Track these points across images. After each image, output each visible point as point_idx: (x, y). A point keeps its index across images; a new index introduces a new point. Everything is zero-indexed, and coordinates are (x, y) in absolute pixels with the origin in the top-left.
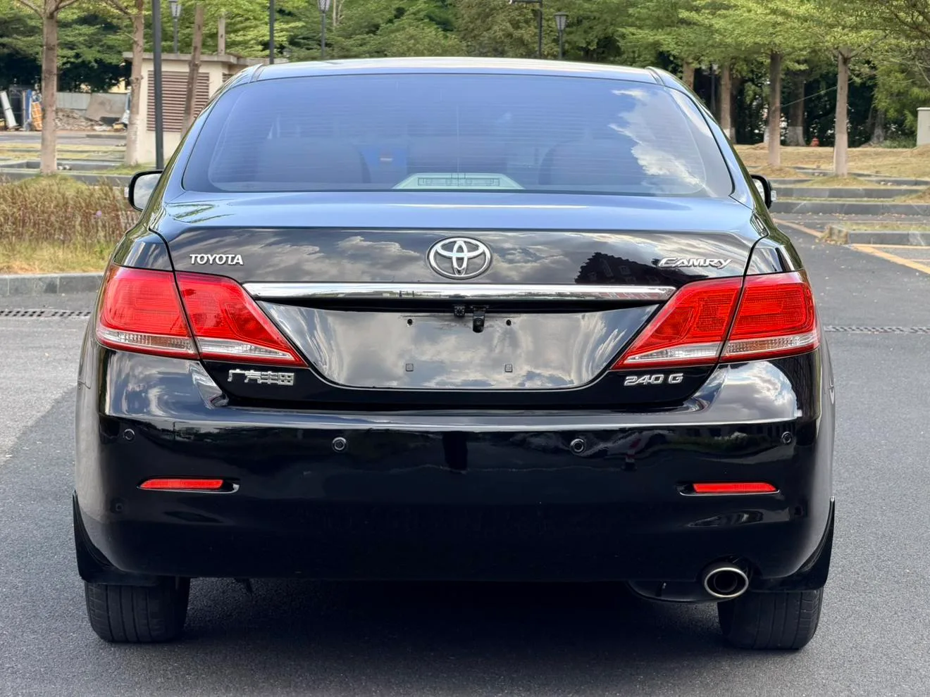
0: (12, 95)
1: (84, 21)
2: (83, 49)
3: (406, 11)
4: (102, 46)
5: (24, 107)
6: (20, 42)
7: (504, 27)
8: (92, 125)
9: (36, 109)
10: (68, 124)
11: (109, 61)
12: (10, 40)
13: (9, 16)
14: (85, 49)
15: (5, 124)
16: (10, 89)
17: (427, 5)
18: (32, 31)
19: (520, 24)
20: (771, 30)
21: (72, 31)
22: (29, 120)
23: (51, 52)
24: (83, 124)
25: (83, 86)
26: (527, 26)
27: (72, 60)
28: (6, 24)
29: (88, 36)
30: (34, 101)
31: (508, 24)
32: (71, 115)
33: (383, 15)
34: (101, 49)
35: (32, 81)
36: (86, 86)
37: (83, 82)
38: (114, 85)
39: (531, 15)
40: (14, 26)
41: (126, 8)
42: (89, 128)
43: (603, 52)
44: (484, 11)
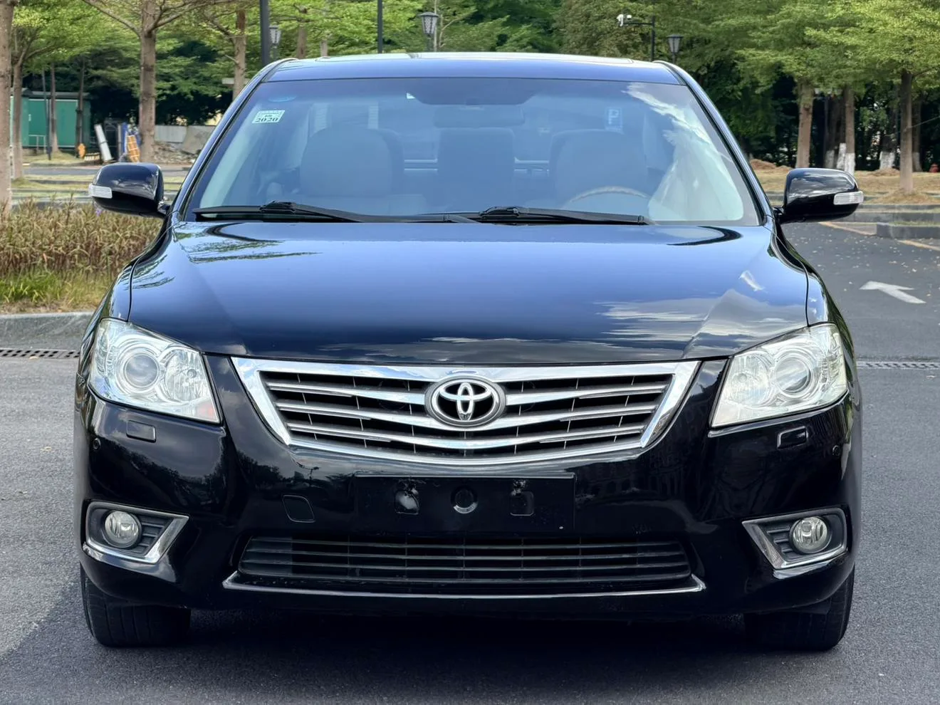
0: (108, 128)
1: (179, 52)
2: (179, 81)
3: (509, 38)
4: (198, 78)
5: (120, 140)
6: (115, 74)
7: (611, 52)
8: (189, 158)
9: (131, 143)
10: (165, 157)
11: (206, 93)
12: (104, 72)
13: (105, 48)
14: (181, 81)
15: (100, 157)
16: (106, 122)
17: (530, 31)
18: (127, 63)
19: (628, 49)
20: (907, 46)
21: (168, 63)
22: (125, 154)
23: (148, 73)
24: (180, 157)
25: (179, 119)
26: (635, 50)
27: (168, 92)
28: (101, 56)
29: (185, 67)
30: (130, 135)
31: (616, 49)
32: (167, 148)
33: (485, 42)
34: (197, 80)
35: (128, 115)
36: (182, 118)
37: (179, 115)
38: (211, 117)
39: (639, 40)
40: (109, 58)
41: (227, 28)
42: (185, 161)
43: (714, 77)
44: (591, 35)
